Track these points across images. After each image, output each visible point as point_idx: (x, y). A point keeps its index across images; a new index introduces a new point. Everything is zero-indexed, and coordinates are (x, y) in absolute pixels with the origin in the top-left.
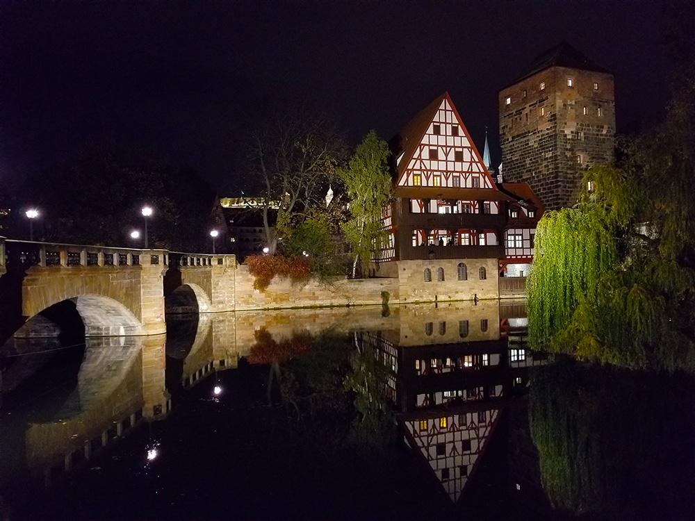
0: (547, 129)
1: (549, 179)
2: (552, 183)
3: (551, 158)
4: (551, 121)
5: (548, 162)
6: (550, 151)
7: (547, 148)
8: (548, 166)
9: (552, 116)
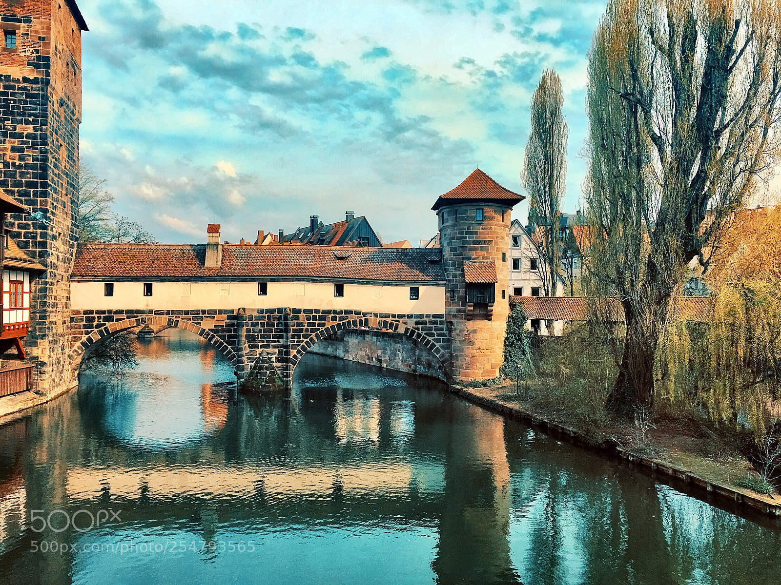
0: (25, 80)
1: (22, 175)
2: (29, 184)
3: (28, 136)
4: (37, 66)
5: (23, 143)
6: (27, 122)
7: (24, 114)
8: (21, 150)
9: (38, 58)
